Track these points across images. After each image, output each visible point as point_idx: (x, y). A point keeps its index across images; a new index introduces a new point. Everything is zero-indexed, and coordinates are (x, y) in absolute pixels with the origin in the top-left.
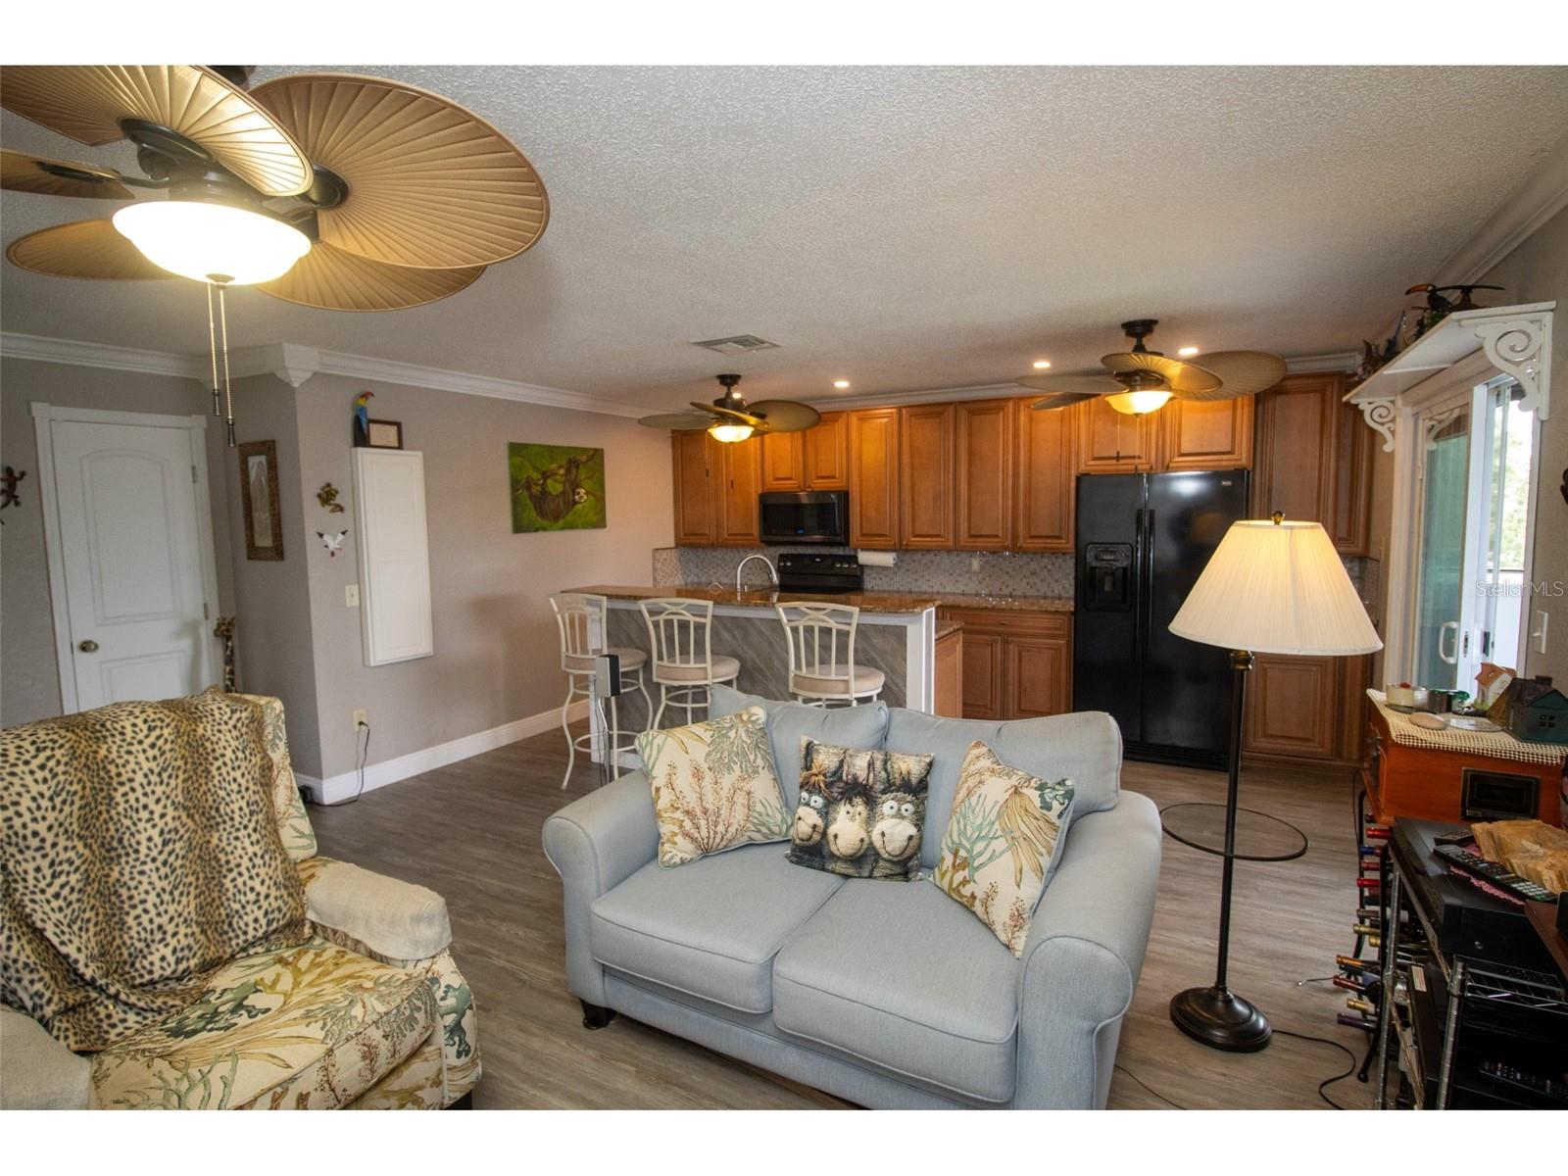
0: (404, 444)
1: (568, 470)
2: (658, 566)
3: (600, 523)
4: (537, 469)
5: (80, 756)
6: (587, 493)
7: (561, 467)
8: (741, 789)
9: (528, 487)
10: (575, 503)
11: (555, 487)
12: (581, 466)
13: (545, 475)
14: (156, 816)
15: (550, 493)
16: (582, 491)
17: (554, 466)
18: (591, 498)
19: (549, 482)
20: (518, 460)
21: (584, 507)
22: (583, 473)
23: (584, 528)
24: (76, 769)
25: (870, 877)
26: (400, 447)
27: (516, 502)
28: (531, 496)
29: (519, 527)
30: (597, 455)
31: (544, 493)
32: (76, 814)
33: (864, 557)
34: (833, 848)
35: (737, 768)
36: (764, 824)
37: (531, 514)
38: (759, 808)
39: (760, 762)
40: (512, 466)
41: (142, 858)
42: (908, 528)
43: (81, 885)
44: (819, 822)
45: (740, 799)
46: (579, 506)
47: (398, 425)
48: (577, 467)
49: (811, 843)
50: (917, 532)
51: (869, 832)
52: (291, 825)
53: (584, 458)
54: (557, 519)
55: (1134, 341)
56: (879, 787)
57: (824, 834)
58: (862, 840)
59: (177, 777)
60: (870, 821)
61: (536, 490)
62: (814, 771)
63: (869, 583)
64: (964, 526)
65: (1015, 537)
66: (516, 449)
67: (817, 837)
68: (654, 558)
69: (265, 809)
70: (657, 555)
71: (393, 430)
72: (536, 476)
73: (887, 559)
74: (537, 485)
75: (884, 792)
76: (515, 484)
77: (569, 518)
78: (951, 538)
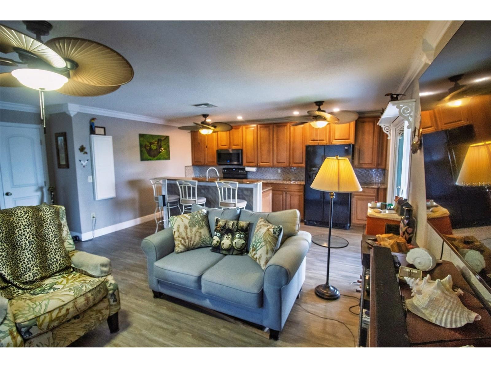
1: (158, 143)
2: (186, 171)
3: (168, 158)
4: (148, 142)
5: (5, 220)
6: (164, 149)
7: (156, 141)
8: (198, 232)
9: (145, 147)
10: (160, 152)
11: (154, 147)
12: (162, 141)
13: (151, 144)
14: (27, 237)
15: (152, 149)
16: (162, 149)
17: (153, 141)
18: (165, 151)
19: (152, 146)
20: (142, 139)
21: (163, 153)
22: (163, 143)
23: (163, 160)
24: (4, 224)
25: (232, 255)
26: (105, 134)
27: (141, 152)
28: (147, 150)
29: (143, 159)
30: (167, 138)
31: (151, 149)
32: (4, 236)
33: (247, 169)
34: (222, 247)
35: (197, 226)
36: (204, 241)
37: (146, 155)
38: (203, 237)
39: (204, 224)
40: (140, 141)
41: (23, 249)
42: (259, 160)
43: (6, 255)
44: (219, 240)
45: (198, 234)
46: (161, 153)
47: (104, 128)
48: (161, 141)
49: (216, 246)
50: (262, 161)
51: (232, 243)
52: (67, 242)
53: (163, 138)
54: (154, 157)
55: (317, 107)
56: (235, 230)
57: (220, 243)
58: (230, 245)
59: (33, 227)
60: (232, 240)
61: (148, 148)
62: (218, 226)
63: (249, 176)
64: (275, 160)
65: (290, 163)
66: (141, 136)
67: (218, 244)
68: (185, 169)
69: (59, 236)
70: (186, 168)
71: (103, 130)
72: (148, 144)
73: (254, 169)
74: (148, 146)
75: (236, 231)
76: (141, 146)
77: (158, 157)
78: (272, 163)
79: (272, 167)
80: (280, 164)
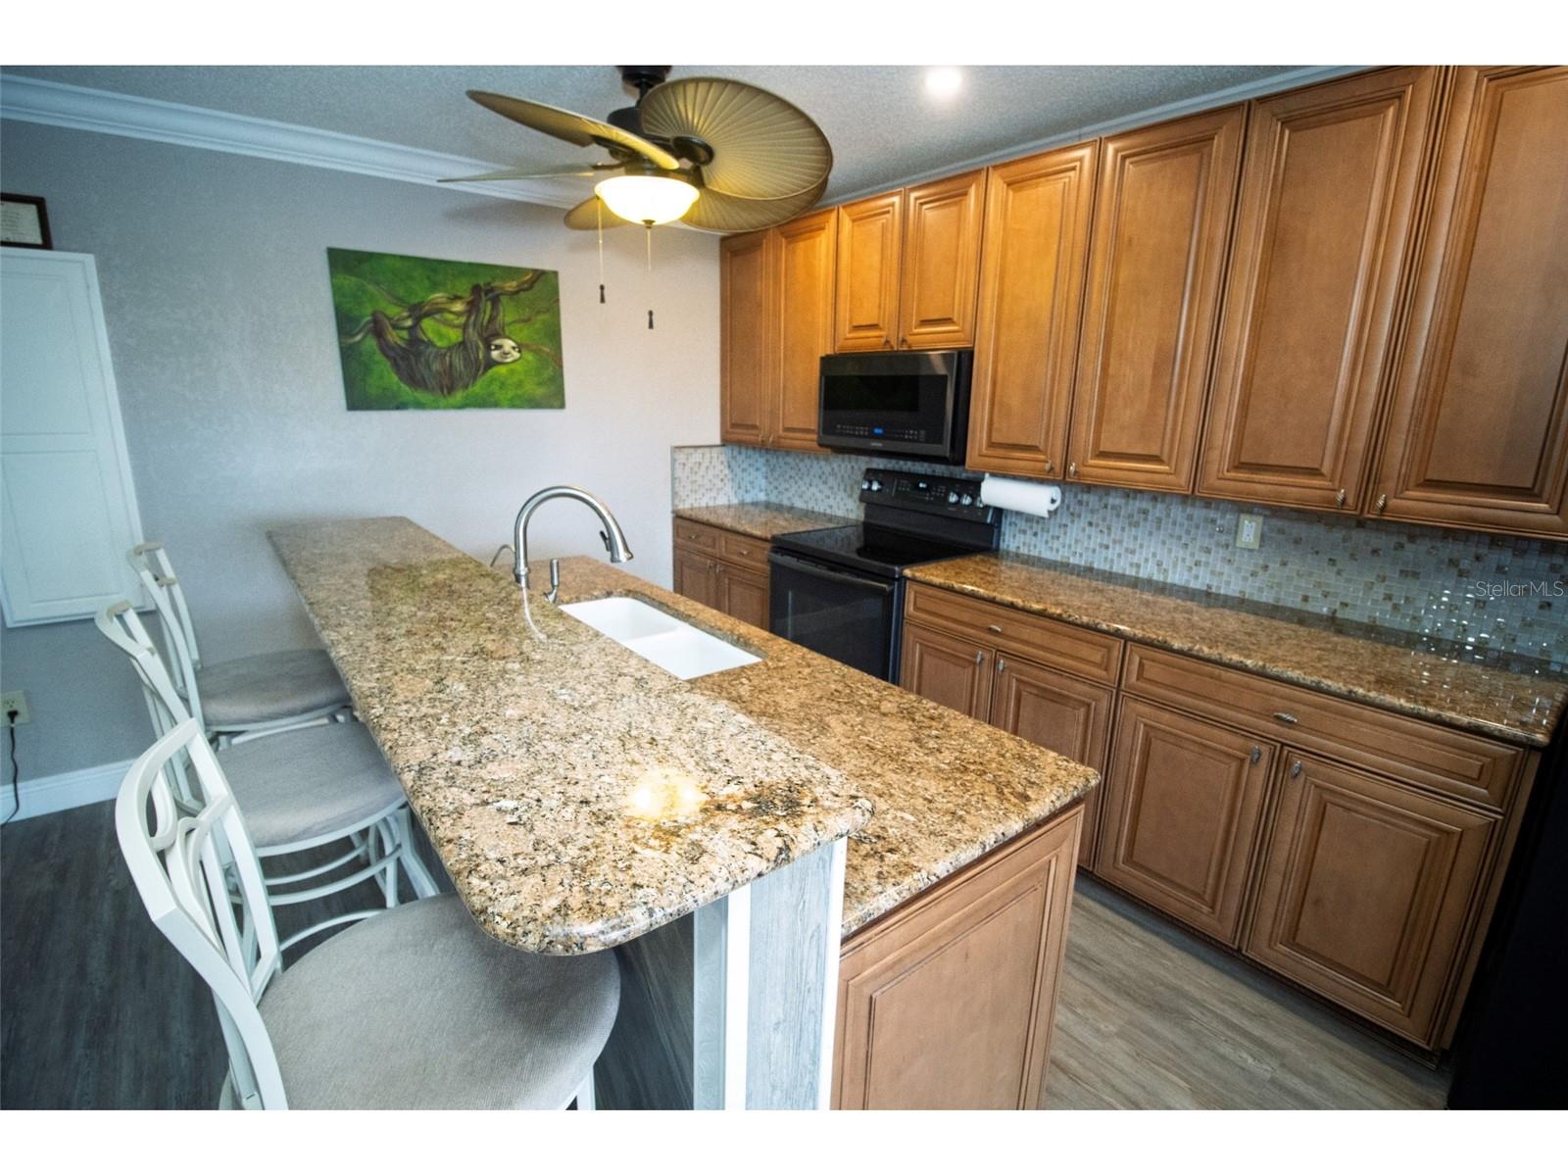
0: (55, 243)
1: (473, 307)
3: (552, 396)
4: (399, 301)
6: (520, 347)
7: (456, 298)
9: (378, 331)
10: (491, 364)
11: (442, 333)
12: (504, 299)
13: (419, 312)
15: (430, 343)
16: (508, 344)
17: (438, 296)
18: (529, 356)
19: (427, 324)
20: (349, 282)
21: (512, 372)
22: (508, 314)
23: (513, 406)
26: (47, 244)
27: (349, 356)
28: (386, 348)
29: (358, 399)
31: (416, 342)
33: (995, 492)
37: (386, 376)
40: (336, 291)
42: (1085, 435)
46: (502, 370)
47: (39, 203)
48: (495, 301)
50: (1105, 447)
54: (451, 390)
61: (396, 337)
63: (1012, 540)
64: (1224, 439)
65: (1372, 478)
66: (342, 261)
68: (674, 460)
70: (681, 457)
71: (30, 213)
72: (393, 311)
73: (1037, 499)
74: (396, 327)
76: (345, 323)
77: (478, 388)
78: (1186, 466)
79: (1185, 499)
80: (1264, 485)
